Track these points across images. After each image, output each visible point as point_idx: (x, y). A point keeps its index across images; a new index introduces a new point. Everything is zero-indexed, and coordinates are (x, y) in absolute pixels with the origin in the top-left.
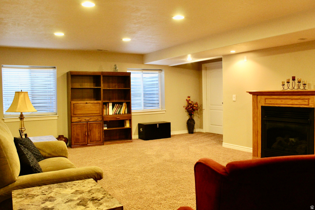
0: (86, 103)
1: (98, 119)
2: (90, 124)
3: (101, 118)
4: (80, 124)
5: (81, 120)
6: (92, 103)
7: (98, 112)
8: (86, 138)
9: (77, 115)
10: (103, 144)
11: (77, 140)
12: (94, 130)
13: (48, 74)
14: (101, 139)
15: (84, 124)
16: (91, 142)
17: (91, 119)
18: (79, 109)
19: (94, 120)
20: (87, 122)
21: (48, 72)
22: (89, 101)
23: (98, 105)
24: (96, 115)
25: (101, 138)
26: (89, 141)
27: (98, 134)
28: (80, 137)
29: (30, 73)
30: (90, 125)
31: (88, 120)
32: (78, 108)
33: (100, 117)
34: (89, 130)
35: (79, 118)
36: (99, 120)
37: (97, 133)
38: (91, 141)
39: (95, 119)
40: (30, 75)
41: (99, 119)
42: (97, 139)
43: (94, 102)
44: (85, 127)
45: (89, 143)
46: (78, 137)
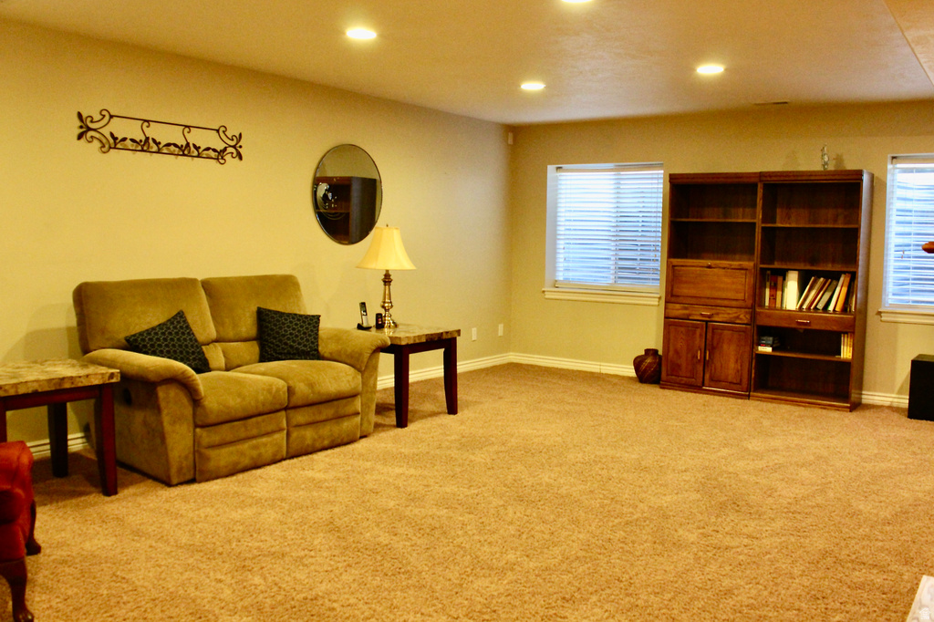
0: (709, 267)
1: (738, 317)
2: (715, 328)
3: (748, 316)
4: (687, 326)
5: (690, 315)
6: (724, 268)
7: (740, 296)
8: (700, 368)
9: (680, 299)
10: (748, 397)
11: (675, 369)
12: (725, 346)
13: (652, 184)
14: (741, 380)
15: (696, 327)
16: (712, 383)
17: (718, 314)
18: (686, 282)
19: (724, 320)
20: (707, 322)
21: (652, 178)
22: (718, 262)
23: (742, 274)
24: (734, 303)
25: (741, 375)
26: (707, 376)
27: (737, 362)
28: (683, 362)
29: (616, 181)
30: (713, 332)
31: (709, 317)
32: (684, 279)
33: (746, 313)
34: (712, 347)
35: (686, 309)
36: (741, 319)
37: (731, 360)
38: (711, 379)
39: (731, 316)
40: (616, 186)
41: (742, 316)
42: (730, 379)
43: (731, 265)
44: (701, 335)
45: (707, 382)
46: (679, 362)
